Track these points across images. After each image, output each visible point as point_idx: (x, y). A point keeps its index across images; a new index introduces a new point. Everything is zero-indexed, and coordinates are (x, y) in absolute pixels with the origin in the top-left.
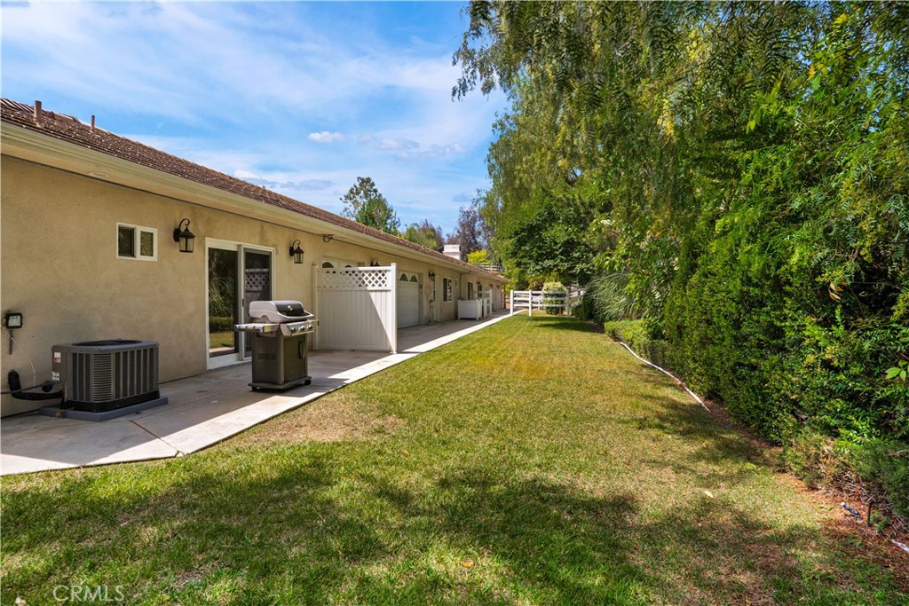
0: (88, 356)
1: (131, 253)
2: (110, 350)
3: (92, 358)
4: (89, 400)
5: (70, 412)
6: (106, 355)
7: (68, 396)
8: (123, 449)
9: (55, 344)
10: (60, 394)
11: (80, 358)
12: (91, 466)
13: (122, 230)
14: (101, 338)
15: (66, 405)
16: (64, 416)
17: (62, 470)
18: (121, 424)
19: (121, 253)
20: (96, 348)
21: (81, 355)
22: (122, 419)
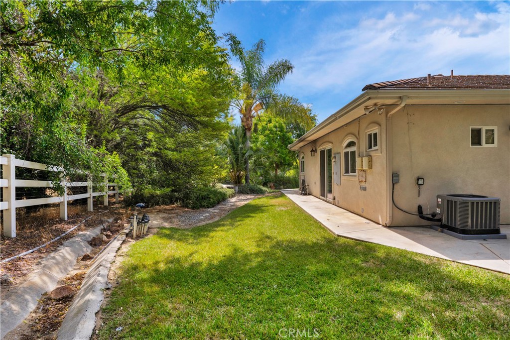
0: (455, 202)
1: (479, 143)
2: (468, 200)
3: (458, 204)
4: (456, 226)
5: (445, 230)
6: (466, 203)
7: (444, 222)
8: (478, 259)
9: (438, 194)
10: (440, 220)
11: (451, 203)
12: (461, 263)
13: (473, 131)
14: (461, 193)
15: (443, 227)
16: (442, 232)
17: (445, 260)
18: (474, 244)
19: (473, 144)
20: (460, 198)
21: (452, 201)
22: (475, 241)
